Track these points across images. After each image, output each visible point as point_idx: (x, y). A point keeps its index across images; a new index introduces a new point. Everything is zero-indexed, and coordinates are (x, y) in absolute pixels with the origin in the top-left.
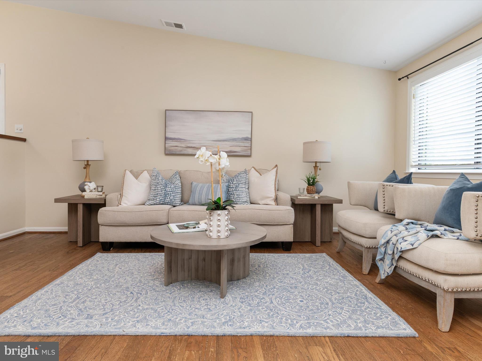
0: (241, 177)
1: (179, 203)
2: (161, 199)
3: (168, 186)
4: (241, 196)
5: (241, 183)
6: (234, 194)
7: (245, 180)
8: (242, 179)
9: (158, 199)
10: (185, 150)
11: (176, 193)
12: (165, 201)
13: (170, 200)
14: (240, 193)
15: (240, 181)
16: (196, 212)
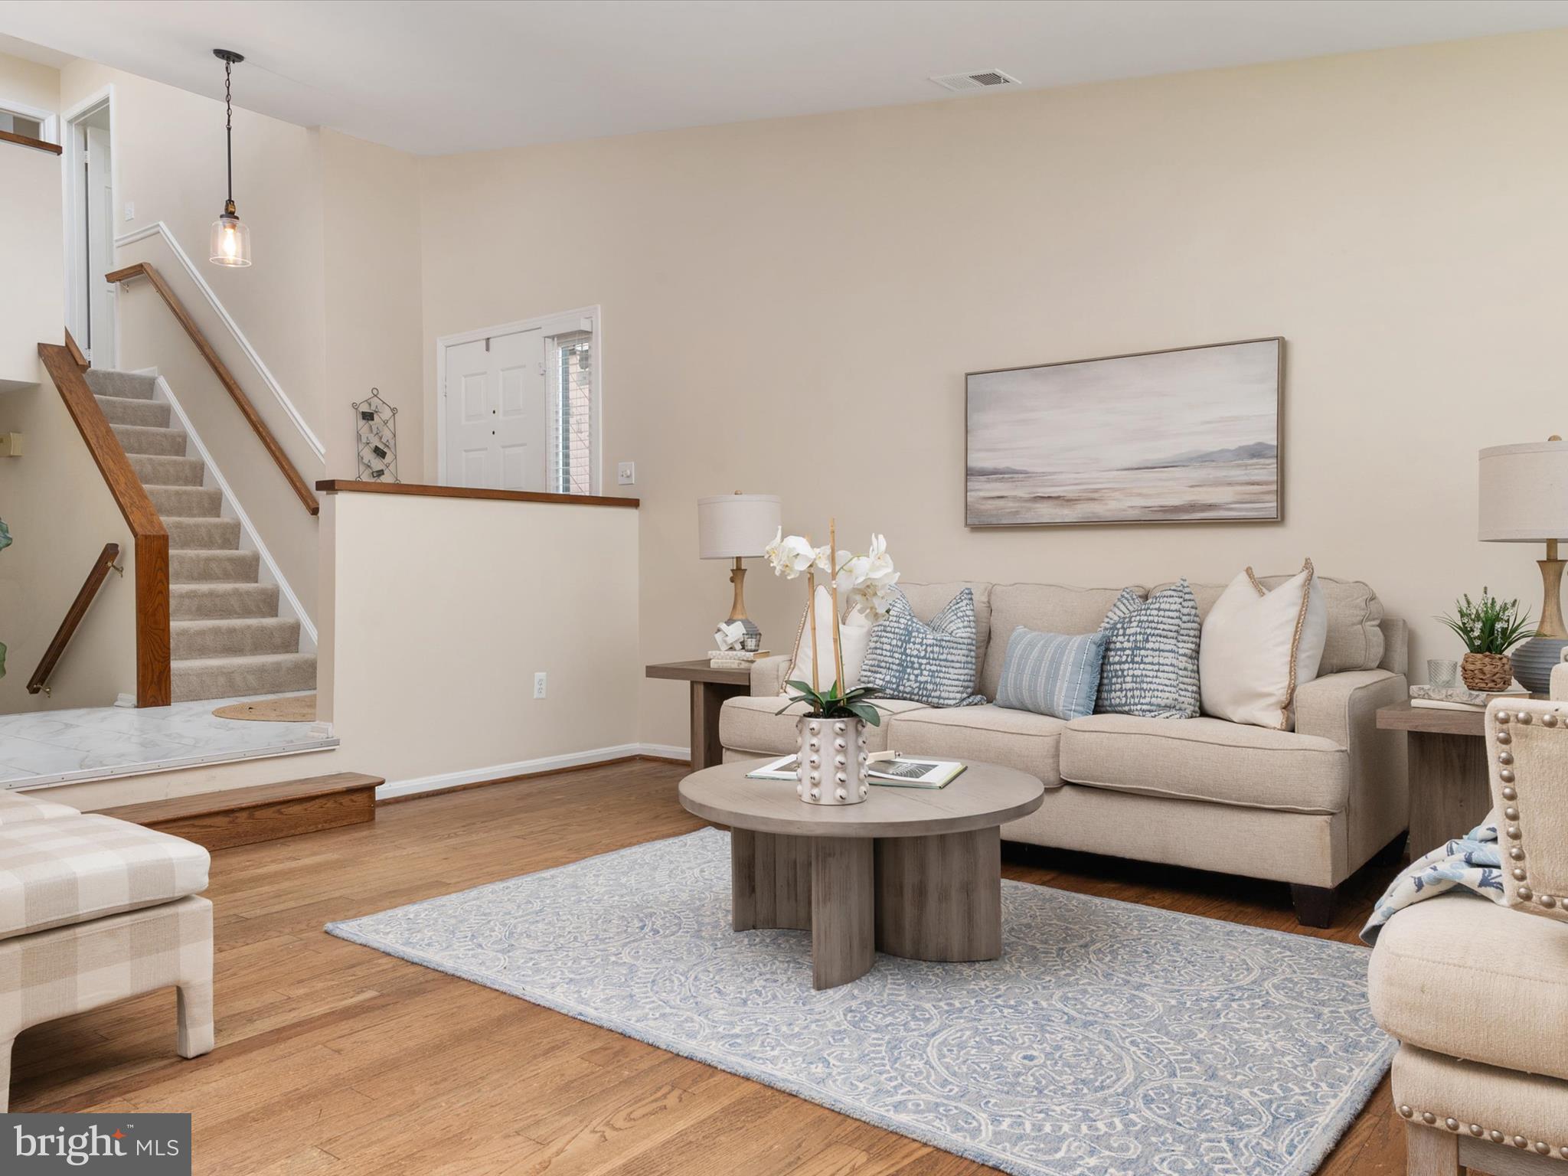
0: (1159, 609)
1: (955, 699)
2: (888, 682)
3: (912, 640)
4: (1151, 683)
5: (1157, 632)
6: (1125, 673)
7: (1177, 621)
8: (1161, 619)
9: (880, 679)
10: (1029, 509)
11: (942, 663)
12: (901, 688)
13: (918, 684)
14: (1148, 673)
15: (1154, 625)
16: (965, 730)
